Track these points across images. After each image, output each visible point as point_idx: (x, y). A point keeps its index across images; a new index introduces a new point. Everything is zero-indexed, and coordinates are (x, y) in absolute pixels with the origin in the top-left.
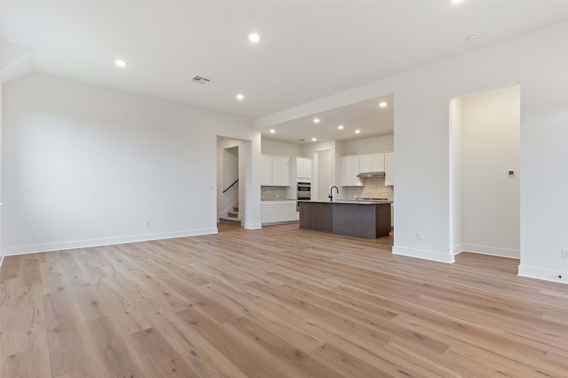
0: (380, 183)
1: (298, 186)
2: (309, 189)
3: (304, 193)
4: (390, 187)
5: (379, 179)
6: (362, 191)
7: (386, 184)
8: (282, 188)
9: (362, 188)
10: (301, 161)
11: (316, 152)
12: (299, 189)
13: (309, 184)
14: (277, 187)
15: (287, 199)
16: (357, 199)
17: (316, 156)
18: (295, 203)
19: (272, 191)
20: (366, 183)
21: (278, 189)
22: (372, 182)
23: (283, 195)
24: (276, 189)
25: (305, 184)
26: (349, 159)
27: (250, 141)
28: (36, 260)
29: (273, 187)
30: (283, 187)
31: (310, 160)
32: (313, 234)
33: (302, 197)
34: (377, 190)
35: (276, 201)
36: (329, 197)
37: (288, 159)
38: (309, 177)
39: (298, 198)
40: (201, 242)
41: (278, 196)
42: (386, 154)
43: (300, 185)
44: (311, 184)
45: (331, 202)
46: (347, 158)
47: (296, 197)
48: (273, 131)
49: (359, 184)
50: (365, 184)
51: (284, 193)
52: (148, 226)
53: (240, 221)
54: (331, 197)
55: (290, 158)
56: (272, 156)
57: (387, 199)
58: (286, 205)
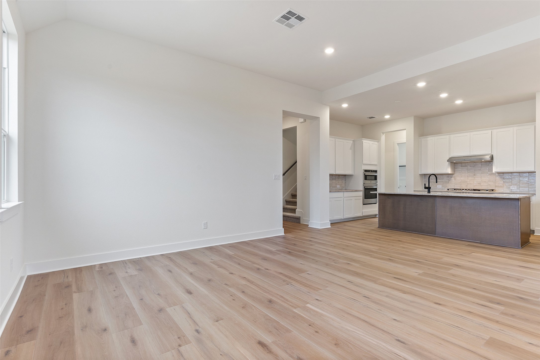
0: (480, 169)
1: (365, 174)
2: (375, 178)
3: (371, 183)
4: (497, 174)
5: (478, 163)
6: (449, 180)
7: (495, 170)
8: (342, 176)
9: (450, 175)
10: (367, 144)
11: (383, 133)
12: (366, 177)
13: (376, 171)
14: (338, 176)
15: (354, 190)
16: (448, 190)
17: (383, 137)
18: (361, 194)
19: (333, 181)
20: (456, 170)
21: (339, 178)
22: (466, 167)
23: (344, 185)
24: (336, 178)
25: (372, 172)
26: (431, 140)
27: (318, 118)
28: (68, 286)
29: (334, 176)
30: (344, 176)
31: (376, 143)
32: (414, 238)
33: (368, 187)
34: (475, 178)
35: (343, 193)
36: (425, 188)
37: (352, 142)
38: (376, 163)
39: (365, 188)
40: (277, 250)
41: (338, 186)
42: (495, 131)
43: (367, 174)
44: (378, 171)
45: (429, 194)
46: (429, 139)
47: (362, 188)
48: (345, 106)
49: (449, 171)
50: (454, 171)
51: (345, 183)
52: (205, 228)
53: (300, 217)
54: (429, 188)
55: (353, 141)
56: (335, 138)
57: (493, 190)
58: (352, 197)
